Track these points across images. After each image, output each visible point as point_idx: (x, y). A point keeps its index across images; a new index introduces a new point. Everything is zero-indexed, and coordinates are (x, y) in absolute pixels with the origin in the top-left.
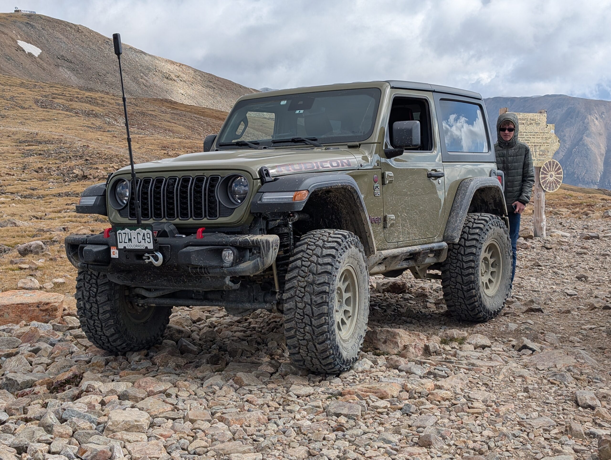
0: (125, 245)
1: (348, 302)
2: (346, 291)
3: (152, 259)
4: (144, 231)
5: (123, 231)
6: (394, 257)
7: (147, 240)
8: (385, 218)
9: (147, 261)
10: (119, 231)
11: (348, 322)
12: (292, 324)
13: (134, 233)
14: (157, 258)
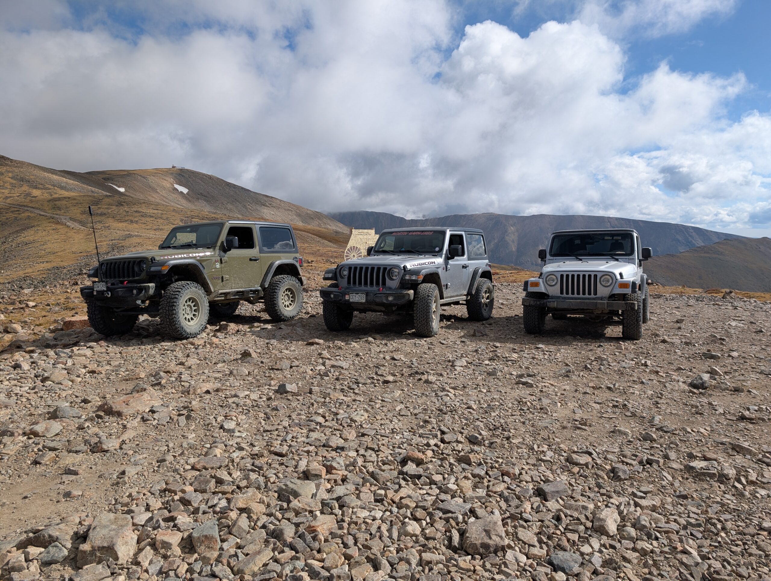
0: (98, 289)
1: (195, 311)
2: (194, 306)
4: (105, 283)
6: (229, 293)
7: (104, 286)
8: (222, 277)
9: (105, 295)
11: (195, 319)
13: (99, 284)
14: (108, 294)
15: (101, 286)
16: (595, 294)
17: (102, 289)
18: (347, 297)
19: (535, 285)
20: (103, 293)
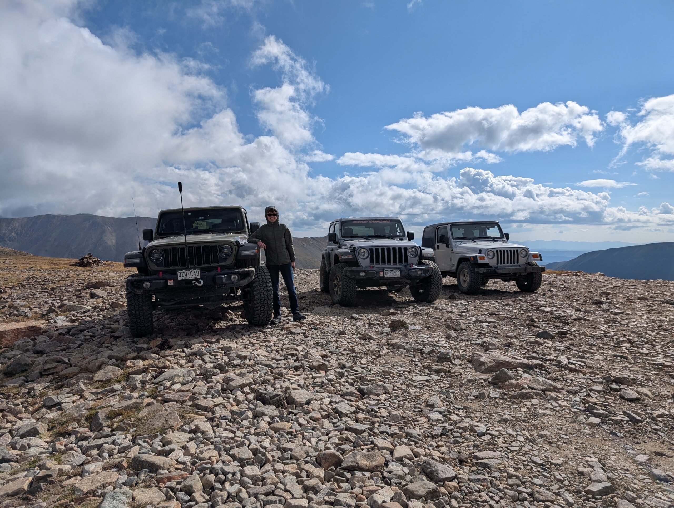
3: (197, 283)
4: (195, 270)
5: (182, 271)
7: (196, 274)
9: (194, 284)
10: (180, 272)
12: (260, 304)
13: (188, 272)
14: (200, 283)
15: (192, 274)
16: (518, 262)
17: (194, 277)
18: (381, 274)
19: (482, 258)
20: (189, 282)
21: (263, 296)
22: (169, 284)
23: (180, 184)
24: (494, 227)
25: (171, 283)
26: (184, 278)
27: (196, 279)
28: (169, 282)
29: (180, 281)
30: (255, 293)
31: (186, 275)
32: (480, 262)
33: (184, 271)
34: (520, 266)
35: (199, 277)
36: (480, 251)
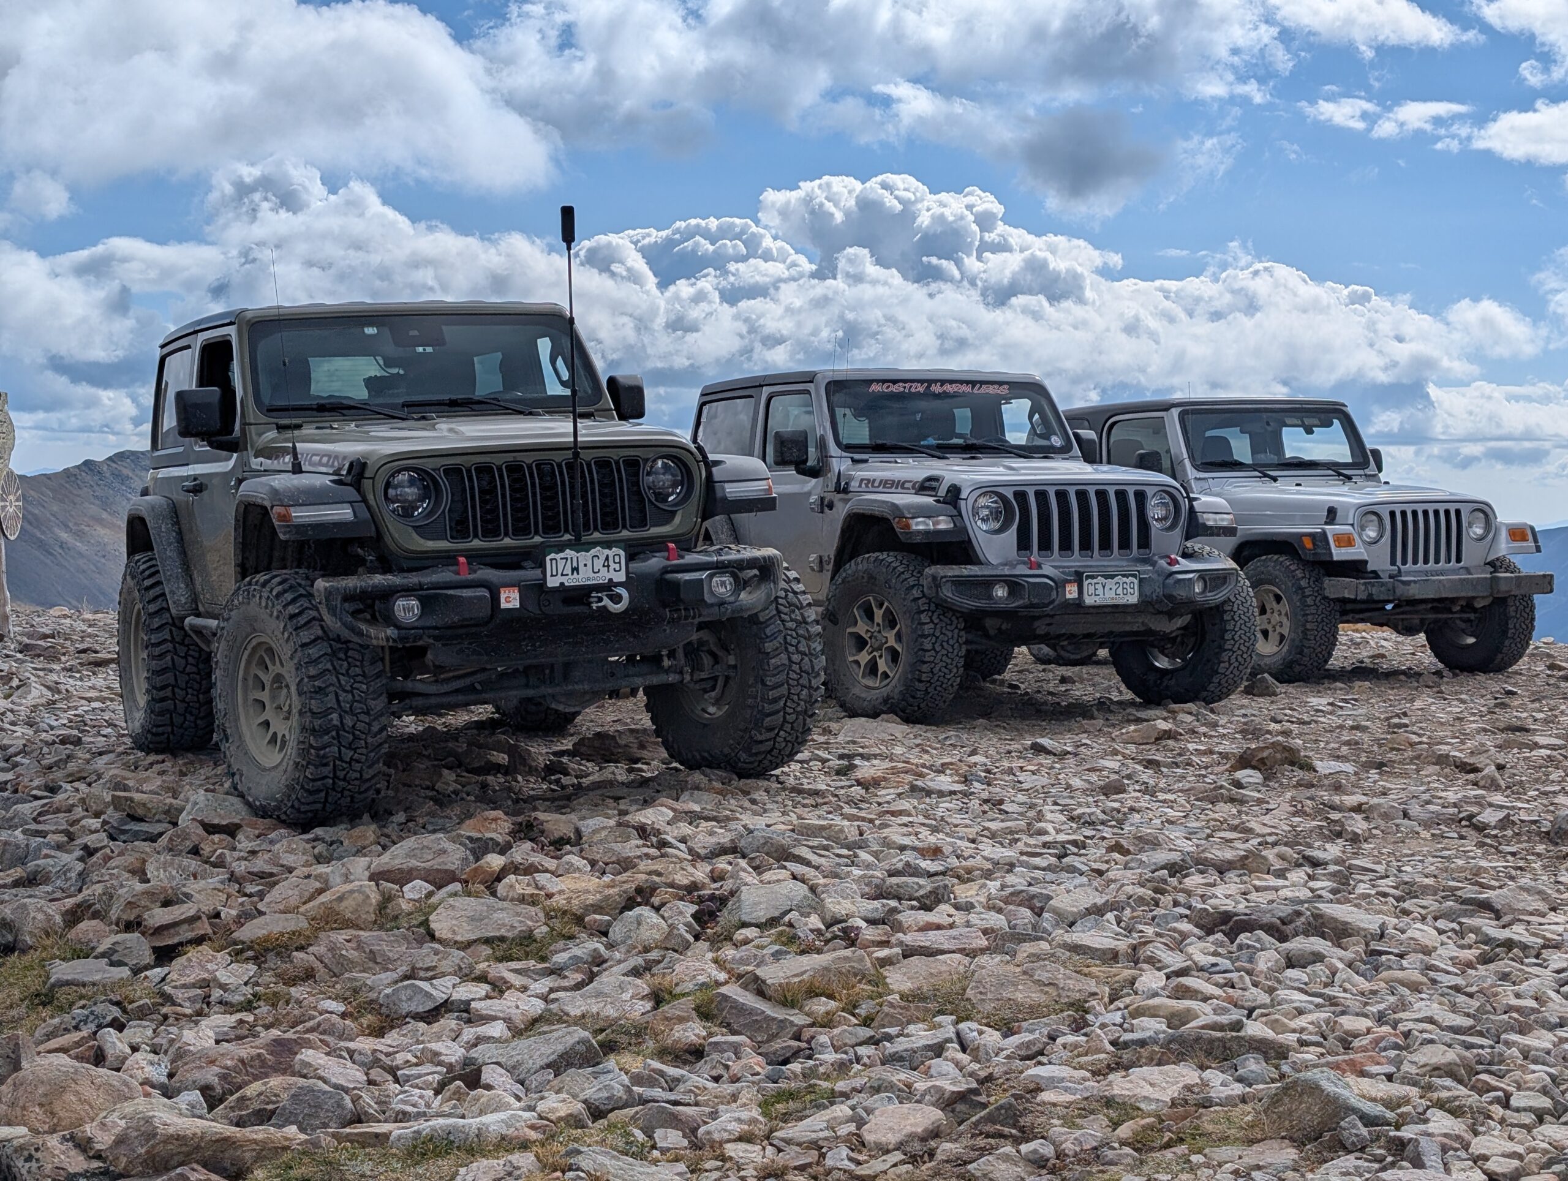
0: (564, 579)
3: (606, 602)
4: (606, 552)
5: (562, 555)
7: (612, 566)
9: (594, 606)
10: (553, 556)
12: (784, 690)
13: (584, 557)
14: (616, 599)
15: (599, 564)
16: (1459, 560)
17: (604, 576)
18: (1071, 592)
19: (1346, 541)
20: (580, 595)
21: (796, 658)
22: (504, 605)
23: (568, 214)
24: (1329, 424)
25: (510, 599)
26: (571, 581)
27: (610, 585)
28: (504, 594)
29: (554, 590)
30: (769, 646)
31: (575, 570)
32: (1339, 554)
33: (569, 553)
34: (1468, 570)
35: (621, 577)
36: (1332, 514)
